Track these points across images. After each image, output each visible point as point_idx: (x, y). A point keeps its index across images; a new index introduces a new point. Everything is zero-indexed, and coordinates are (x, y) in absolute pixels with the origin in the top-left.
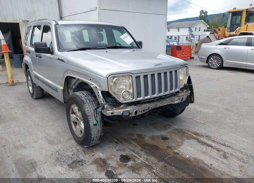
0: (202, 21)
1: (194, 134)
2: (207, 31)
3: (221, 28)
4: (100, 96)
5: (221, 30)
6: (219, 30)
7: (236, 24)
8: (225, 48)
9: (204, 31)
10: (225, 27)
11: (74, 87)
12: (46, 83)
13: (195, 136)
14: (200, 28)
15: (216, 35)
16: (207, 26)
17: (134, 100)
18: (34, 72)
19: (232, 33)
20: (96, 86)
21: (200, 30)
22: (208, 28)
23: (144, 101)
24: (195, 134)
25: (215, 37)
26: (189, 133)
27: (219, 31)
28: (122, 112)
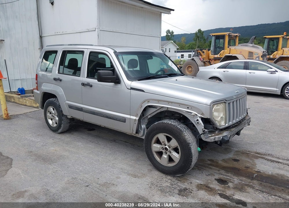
0: (171, 42)
1: (256, 154)
2: (178, 52)
3: (205, 51)
4: (201, 124)
5: (205, 52)
6: (204, 52)
7: (219, 48)
8: (224, 72)
9: (175, 52)
10: (209, 50)
11: (149, 117)
12: (101, 113)
13: (258, 155)
14: (170, 49)
15: (200, 57)
16: (176, 47)
17: (227, 125)
18: (67, 102)
19: (216, 56)
20: (197, 114)
21: (170, 51)
22: (178, 49)
23: (233, 126)
24: (258, 154)
25: (200, 59)
26: (252, 153)
27: (203, 54)
28: (221, 138)
